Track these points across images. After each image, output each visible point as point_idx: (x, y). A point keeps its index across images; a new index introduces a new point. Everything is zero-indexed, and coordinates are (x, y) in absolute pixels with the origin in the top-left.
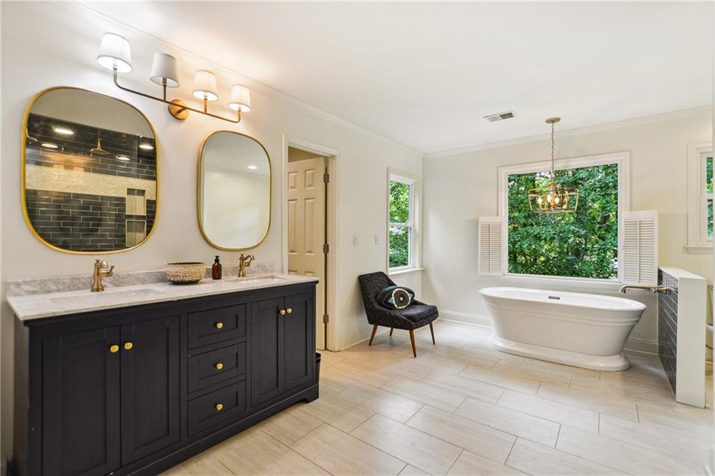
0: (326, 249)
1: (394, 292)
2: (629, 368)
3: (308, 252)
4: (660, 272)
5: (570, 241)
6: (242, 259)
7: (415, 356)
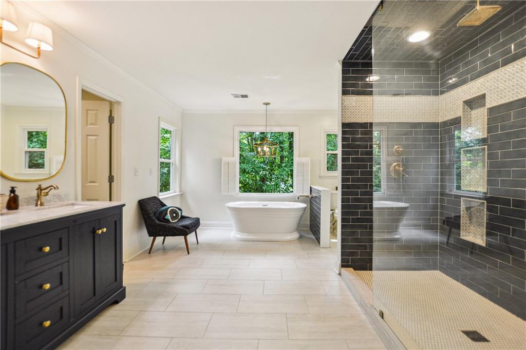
0: (111, 179)
1: (169, 210)
2: (301, 237)
3: (91, 182)
4: (311, 188)
5: (261, 173)
6: (40, 189)
7: (189, 253)
